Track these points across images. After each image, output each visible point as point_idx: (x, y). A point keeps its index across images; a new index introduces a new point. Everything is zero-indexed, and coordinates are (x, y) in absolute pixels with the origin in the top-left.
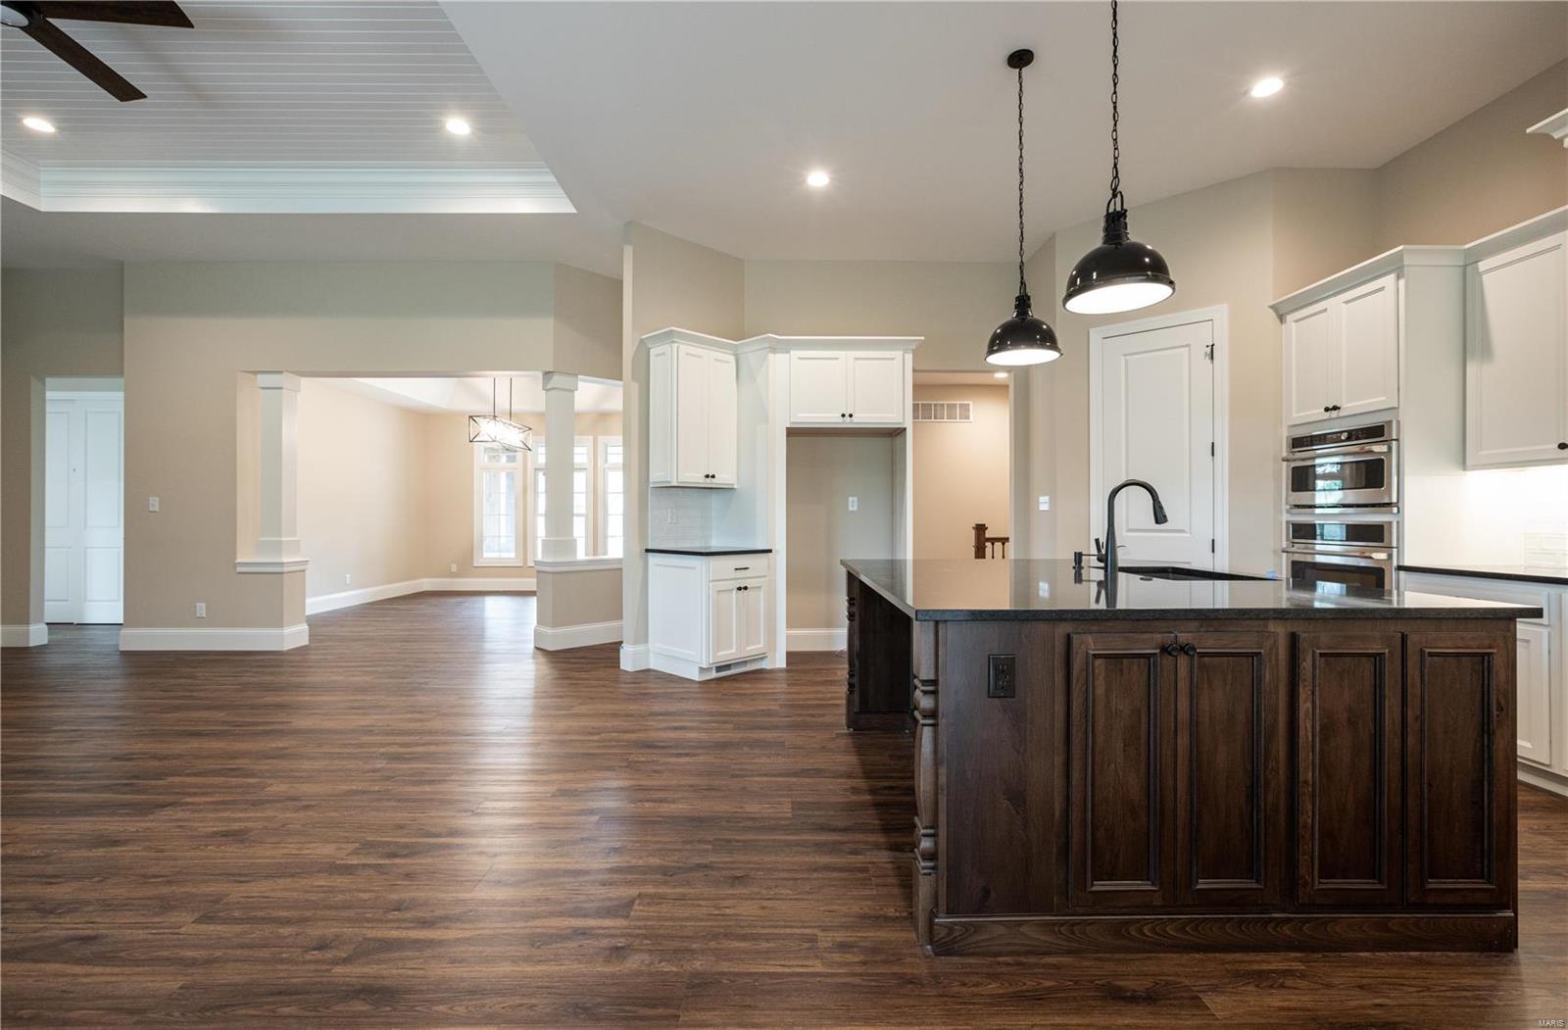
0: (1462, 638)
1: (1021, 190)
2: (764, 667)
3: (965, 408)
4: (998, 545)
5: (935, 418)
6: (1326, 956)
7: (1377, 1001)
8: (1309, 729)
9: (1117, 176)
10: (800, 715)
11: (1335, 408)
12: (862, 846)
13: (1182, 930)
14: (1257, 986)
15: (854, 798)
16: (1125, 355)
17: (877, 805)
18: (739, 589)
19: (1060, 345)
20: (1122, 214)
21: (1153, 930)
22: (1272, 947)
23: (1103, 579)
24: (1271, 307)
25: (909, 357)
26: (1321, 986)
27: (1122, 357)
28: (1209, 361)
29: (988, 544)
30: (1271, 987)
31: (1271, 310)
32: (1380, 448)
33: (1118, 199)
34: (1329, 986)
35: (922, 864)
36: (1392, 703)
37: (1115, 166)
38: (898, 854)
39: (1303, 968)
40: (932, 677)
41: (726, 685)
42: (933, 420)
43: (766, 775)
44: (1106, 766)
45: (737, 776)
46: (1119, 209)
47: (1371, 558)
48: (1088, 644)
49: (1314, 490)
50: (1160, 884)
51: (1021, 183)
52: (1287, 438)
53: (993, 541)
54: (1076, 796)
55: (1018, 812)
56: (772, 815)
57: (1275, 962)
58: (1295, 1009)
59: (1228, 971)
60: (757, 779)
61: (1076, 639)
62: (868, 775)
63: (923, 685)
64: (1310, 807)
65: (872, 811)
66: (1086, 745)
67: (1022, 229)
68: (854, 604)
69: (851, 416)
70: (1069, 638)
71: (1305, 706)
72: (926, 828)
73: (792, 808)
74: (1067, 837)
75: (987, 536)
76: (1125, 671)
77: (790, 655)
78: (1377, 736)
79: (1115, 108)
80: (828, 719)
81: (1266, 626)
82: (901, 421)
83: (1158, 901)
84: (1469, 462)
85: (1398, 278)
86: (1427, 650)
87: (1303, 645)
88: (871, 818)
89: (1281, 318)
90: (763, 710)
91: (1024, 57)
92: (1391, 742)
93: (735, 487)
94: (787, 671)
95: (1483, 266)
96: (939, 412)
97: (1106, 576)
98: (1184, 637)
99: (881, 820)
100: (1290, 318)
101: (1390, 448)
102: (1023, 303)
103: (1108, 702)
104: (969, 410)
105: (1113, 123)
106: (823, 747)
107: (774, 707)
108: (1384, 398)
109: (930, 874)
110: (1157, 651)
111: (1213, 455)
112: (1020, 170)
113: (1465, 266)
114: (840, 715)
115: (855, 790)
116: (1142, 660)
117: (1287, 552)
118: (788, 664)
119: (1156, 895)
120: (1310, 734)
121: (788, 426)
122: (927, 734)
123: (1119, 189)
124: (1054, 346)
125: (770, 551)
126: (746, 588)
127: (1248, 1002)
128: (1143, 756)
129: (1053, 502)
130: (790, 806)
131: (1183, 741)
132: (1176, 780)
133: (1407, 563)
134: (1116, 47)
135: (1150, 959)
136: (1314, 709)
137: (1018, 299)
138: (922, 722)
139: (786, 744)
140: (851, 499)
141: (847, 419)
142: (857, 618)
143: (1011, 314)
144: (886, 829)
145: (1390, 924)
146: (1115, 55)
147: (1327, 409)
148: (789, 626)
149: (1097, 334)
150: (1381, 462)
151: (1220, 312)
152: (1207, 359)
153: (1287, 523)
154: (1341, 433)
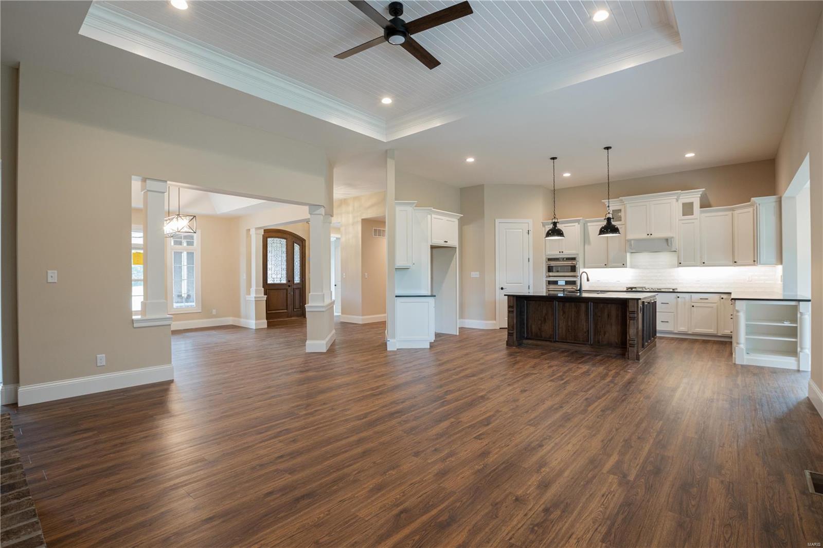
11: (562, 252)
16: (506, 229)
24: (542, 223)
25: (458, 221)
32: (574, 263)
52: (547, 258)
69: (447, 242)
84: (585, 267)
89: (544, 226)
91: (555, 159)
93: (410, 267)
95: (588, 224)
101: (577, 263)
108: (573, 251)
111: (529, 261)
113: (585, 223)
121: (431, 244)
149: (497, 221)
150: (575, 266)
151: (530, 221)
152: (527, 234)
153: (546, 281)
154: (564, 258)
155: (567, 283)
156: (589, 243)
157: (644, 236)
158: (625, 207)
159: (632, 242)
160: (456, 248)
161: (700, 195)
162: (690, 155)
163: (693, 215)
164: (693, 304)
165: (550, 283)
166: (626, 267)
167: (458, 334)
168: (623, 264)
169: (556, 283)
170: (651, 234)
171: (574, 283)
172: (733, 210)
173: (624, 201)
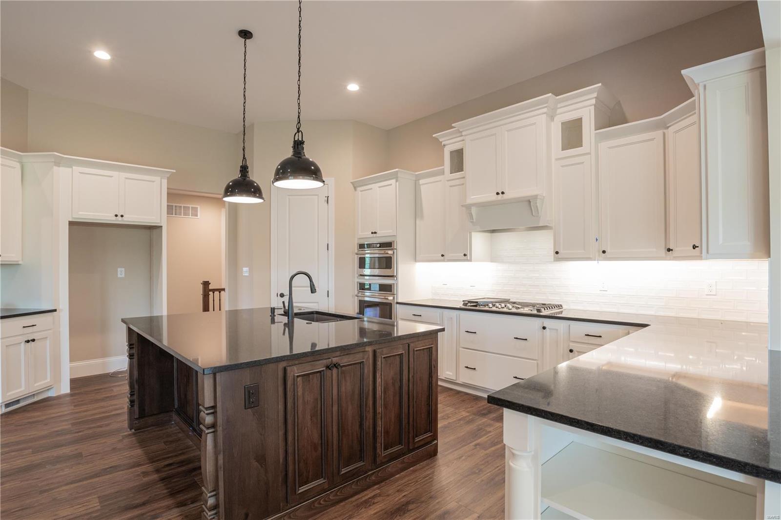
0: (424, 343)
1: (244, 106)
2: (50, 395)
3: (195, 210)
4: (217, 293)
5: (175, 215)
6: (386, 483)
7: (403, 495)
8: (380, 390)
9: (299, 122)
10: (90, 428)
11: (375, 233)
12: (158, 511)
13: (336, 495)
14: (365, 508)
15: (146, 479)
16: (289, 195)
17: (162, 480)
18: (28, 341)
19: (264, 196)
20: (302, 143)
21: (325, 501)
22: (368, 487)
23: (287, 322)
24: (351, 183)
25: (165, 182)
26: (385, 497)
28: (325, 205)
29: (211, 293)
30: (370, 505)
31: (351, 184)
32: (390, 252)
33: (300, 133)
34: (388, 496)
35: (209, 514)
36: (405, 372)
37: (299, 117)
38: (183, 508)
39: (379, 491)
40: (212, 404)
41: (16, 417)
42: (174, 215)
43: (71, 483)
44: (303, 428)
45: (45, 491)
46: (300, 139)
47: (388, 299)
48: (295, 371)
49: (364, 268)
50: (328, 478)
51: (245, 103)
52: (358, 244)
53: (214, 291)
54: (290, 450)
55: (262, 466)
56: (84, 512)
57: (369, 494)
58: (379, 512)
59: (354, 506)
60: (64, 488)
61: (289, 369)
62: (152, 460)
63: (207, 410)
64: (380, 423)
65: (160, 485)
66: (294, 422)
67: (244, 128)
68: (133, 348)
69: (122, 216)
70: (285, 370)
71: (379, 380)
72: (211, 492)
73: (100, 502)
74: (286, 471)
75: (210, 288)
76: (311, 380)
77: (73, 381)
78: (401, 387)
79: (299, 88)
80: (114, 426)
81: (365, 348)
82: (159, 222)
83: (326, 486)
84: (417, 259)
85: (396, 181)
86: (415, 349)
87: (378, 354)
88: (160, 490)
89: (355, 188)
90: (57, 431)
91: (248, 35)
92: (405, 388)
93: (20, 263)
94: (71, 395)
95: (421, 182)
96: (178, 211)
97: (288, 321)
98: (335, 360)
99: (167, 489)
100: (359, 189)
101: (394, 252)
102: (244, 169)
103: (303, 398)
104: (197, 211)
105: (298, 95)
106: (114, 449)
107: (66, 426)
108: (391, 231)
109: (214, 518)
110: (324, 369)
111: (328, 250)
112: (244, 95)
113: (416, 181)
114: (123, 421)
115: (145, 474)
116: (318, 374)
117: (358, 296)
118: (71, 389)
119: (325, 483)
120: (380, 392)
121: (71, 220)
122: (210, 439)
123: (300, 129)
124: (261, 197)
125: (55, 310)
126: (33, 340)
127: (363, 517)
128: (319, 421)
129: (251, 271)
130: (97, 501)
131: (335, 408)
132: (332, 428)
133: (400, 301)
134: (300, 58)
135: (324, 514)
136: (381, 382)
137: (241, 167)
138: (207, 431)
139: (83, 454)
140: (119, 269)
141: (119, 218)
142: (136, 357)
143: (237, 175)
144: (172, 494)
145: (405, 461)
146: (299, 62)
147: (372, 233)
148: (72, 360)
150: (391, 258)
153: (356, 283)
154: (376, 244)
155: (382, 288)
156: (422, 217)
157: (493, 197)
159: (474, 210)
160: (162, 227)
161: (594, 101)
163: (582, 145)
164: (573, 346)
165: (361, 287)
166: (470, 260)
168: (465, 255)
170: (503, 193)
173: (461, 130)
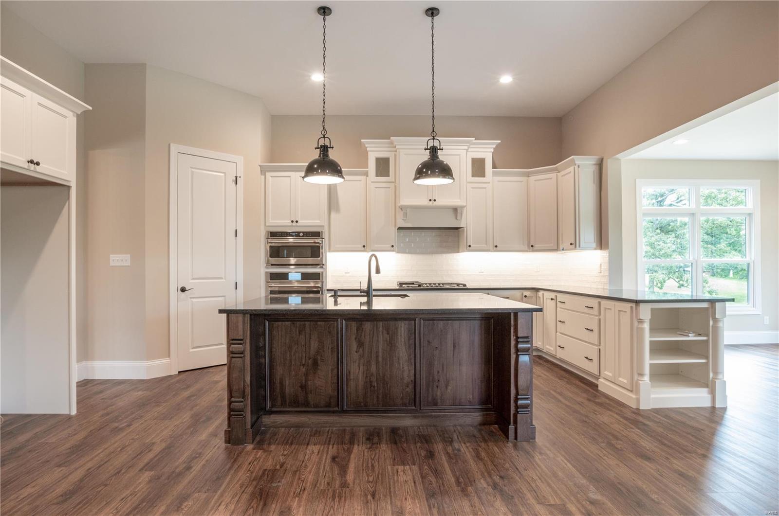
11: (296, 221)
16: (191, 168)
24: (259, 166)
25: (75, 120)
27: (190, 169)
28: (235, 185)
32: (319, 241)
69: (38, 163)
82: (70, 180)
89: (263, 173)
91: (327, 12)
100: (268, 174)
101: (322, 242)
108: (319, 221)
111: (236, 236)
141: (32, 166)
147: (292, 221)
149: (174, 148)
150: (319, 247)
151: (240, 160)
152: (234, 185)
153: (266, 273)
154: (299, 233)
155: (305, 277)
156: (338, 210)
157: (424, 202)
158: (395, 155)
159: (408, 211)
160: (69, 187)
161: (492, 150)
162: (506, 79)
163: (484, 176)
165: (274, 277)
167: (74, 412)
168: (393, 246)
169: (284, 277)
170: (435, 200)
171: (316, 277)
172: (528, 175)
173: (395, 143)
